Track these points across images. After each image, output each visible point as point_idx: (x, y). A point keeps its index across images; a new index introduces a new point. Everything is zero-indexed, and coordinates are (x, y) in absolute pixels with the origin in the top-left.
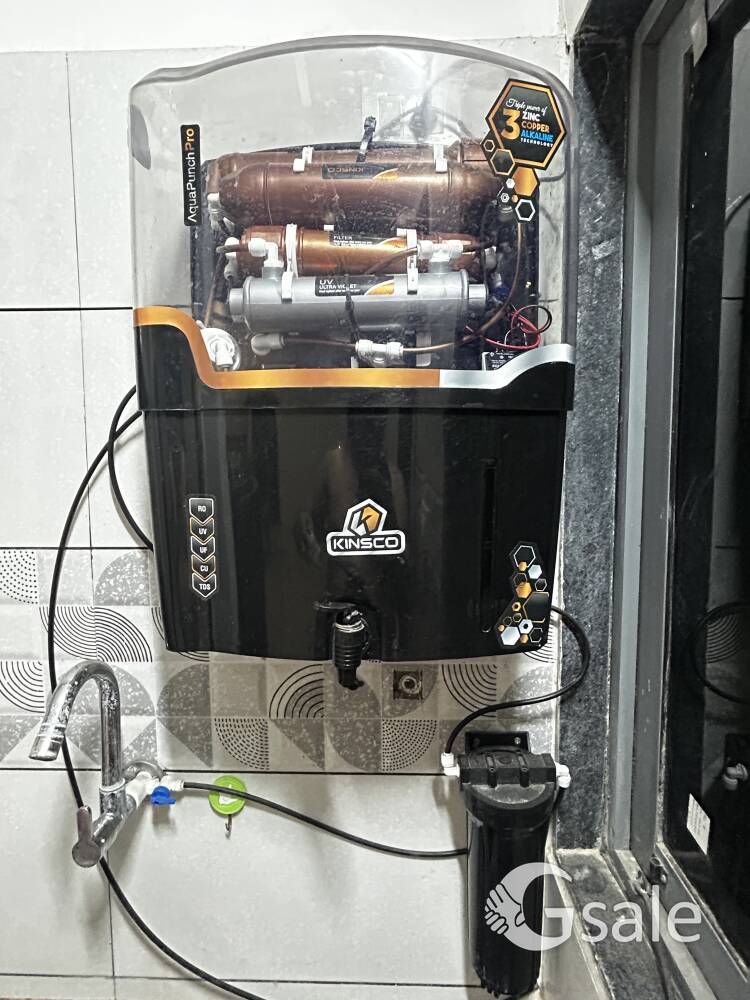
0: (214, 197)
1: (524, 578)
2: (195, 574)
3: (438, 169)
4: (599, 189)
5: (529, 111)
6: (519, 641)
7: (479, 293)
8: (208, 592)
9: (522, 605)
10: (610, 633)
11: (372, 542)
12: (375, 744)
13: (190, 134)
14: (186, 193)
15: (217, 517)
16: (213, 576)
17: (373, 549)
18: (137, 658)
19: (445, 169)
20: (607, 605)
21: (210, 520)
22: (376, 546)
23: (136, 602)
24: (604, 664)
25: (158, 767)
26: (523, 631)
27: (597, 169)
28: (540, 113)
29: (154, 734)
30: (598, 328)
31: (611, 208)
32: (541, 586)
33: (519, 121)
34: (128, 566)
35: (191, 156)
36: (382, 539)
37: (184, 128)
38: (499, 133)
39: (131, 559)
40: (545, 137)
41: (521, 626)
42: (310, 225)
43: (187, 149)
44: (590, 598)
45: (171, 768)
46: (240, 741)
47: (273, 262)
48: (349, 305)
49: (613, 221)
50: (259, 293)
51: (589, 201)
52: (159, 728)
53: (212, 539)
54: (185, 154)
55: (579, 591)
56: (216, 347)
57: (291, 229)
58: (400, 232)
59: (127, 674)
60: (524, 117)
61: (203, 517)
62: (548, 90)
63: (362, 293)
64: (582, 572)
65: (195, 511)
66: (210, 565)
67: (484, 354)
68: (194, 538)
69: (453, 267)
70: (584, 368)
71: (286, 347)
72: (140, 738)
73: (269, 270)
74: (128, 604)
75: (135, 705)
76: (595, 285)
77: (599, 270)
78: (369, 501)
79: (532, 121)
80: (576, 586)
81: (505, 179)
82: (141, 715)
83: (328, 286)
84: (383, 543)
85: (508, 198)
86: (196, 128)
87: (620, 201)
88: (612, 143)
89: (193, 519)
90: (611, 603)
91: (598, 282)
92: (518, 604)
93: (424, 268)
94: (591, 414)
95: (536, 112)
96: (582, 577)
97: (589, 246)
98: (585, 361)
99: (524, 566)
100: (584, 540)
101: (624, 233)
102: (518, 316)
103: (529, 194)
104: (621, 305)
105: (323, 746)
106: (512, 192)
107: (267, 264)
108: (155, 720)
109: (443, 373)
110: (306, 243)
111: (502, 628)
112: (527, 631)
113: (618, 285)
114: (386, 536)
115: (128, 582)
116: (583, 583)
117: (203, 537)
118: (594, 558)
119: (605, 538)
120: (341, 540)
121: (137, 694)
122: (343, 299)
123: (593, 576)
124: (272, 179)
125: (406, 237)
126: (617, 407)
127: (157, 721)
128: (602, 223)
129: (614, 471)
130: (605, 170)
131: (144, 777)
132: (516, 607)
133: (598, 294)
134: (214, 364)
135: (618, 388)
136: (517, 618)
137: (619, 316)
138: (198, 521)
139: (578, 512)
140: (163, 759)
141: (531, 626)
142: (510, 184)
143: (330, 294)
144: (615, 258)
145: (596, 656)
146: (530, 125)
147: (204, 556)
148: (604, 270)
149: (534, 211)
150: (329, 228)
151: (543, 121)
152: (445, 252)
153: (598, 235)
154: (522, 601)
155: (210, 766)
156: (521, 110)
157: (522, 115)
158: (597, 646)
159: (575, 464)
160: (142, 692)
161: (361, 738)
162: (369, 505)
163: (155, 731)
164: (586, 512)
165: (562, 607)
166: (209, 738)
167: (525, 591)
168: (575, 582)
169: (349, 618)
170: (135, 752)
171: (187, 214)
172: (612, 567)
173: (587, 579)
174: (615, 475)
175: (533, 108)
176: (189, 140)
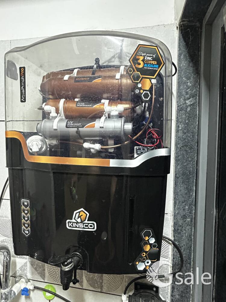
1: (147, 243)
2: (23, 227)
3: (116, 78)
4: (189, 78)
5: (147, 56)
6: (145, 268)
7: (129, 126)
8: (28, 234)
9: (146, 254)
10: (192, 251)
11: (83, 225)
13: (22, 70)
15: (30, 208)
16: (29, 228)
17: (84, 228)
20: (191, 240)
22: (85, 227)
24: (190, 264)
25: (27, 278)
26: (147, 264)
27: (188, 71)
28: (153, 57)
30: (188, 131)
31: (194, 86)
32: (154, 246)
33: (143, 60)
35: (23, 78)
36: (87, 224)
37: (20, 68)
38: (135, 66)
41: (146, 262)
43: (21, 75)
44: (184, 236)
45: (31, 279)
46: (54, 273)
48: (78, 132)
49: (195, 90)
51: (185, 83)
52: (29, 265)
53: (29, 215)
54: (21, 77)
55: (179, 233)
56: (33, 144)
57: (62, 101)
58: (103, 101)
61: (26, 206)
62: (156, 48)
64: (181, 226)
65: (23, 204)
66: (28, 224)
67: (135, 147)
68: (23, 214)
70: (182, 146)
71: (59, 144)
73: (52, 117)
77: (189, 109)
78: (82, 209)
79: (149, 60)
80: (179, 231)
81: (138, 83)
82: (23, 258)
83: (71, 124)
84: (87, 226)
85: (138, 91)
86: (24, 68)
87: (197, 83)
88: (194, 61)
89: (23, 207)
90: (193, 240)
91: (188, 114)
94: (185, 164)
95: (151, 57)
96: (181, 228)
97: (185, 100)
98: (183, 144)
99: (147, 238)
100: (182, 213)
101: (199, 95)
102: (152, 130)
103: (148, 89)
104: (197, 122)
106: (140, 89)
107: (51, 115)
108: (27, 261)
109: (111, 160)
111: (137, 263)
112: (149, 264)
113: (196, 115)
114: (89, 224)
116: (181, 230)
117: (26, 214)
118: (186, 221)
119: (190, 213)
120: (72, 223)
122: (76, 129)
123: (186, 228)
126: (196, 162)
128: (190, 91)
129: (195, 187)
130: (191, 71)
131: (22, 282)
132: (144, 254)
133: (188, 119)
135: (196, 154)
137: (197, 127)
138: (25, 208)
139: (179, 202)
140: (29, 276)
141: (150, 262)
142: (140, 86)
144: (195, 105)
146: (148, 62)
148: (191, 109)
149: (150, 96)
150: (77, 100)
151: (154, 59)
152: (116, 110)
153: (188, 96)
154: (146, 252)
155: (44, 280)
156: (144, 56)
157: (144, 58)
159: (178, 183)
161: (96, 278)
162: (82, 211)
163: (27, 265)
164: (183, 202)
165: (172, 239)
166: (44, 270)
167: (147, 248)
168: (178, 230)
169: (66, 263)
170: (20, 271)
172: (193, 225)
173: (183, 229)
174: (195, 189)
175: (149, 55)
176: (22, 72)
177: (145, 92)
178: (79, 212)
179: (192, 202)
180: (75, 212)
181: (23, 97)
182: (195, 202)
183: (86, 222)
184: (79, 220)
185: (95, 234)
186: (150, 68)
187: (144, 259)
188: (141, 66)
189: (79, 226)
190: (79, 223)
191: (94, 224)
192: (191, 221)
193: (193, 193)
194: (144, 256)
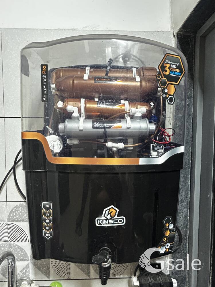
0: (53, 86)
1: (168, 229)
2: (44, 230)
3: (137, 81)
5: (173, 64)
6: (165, 251)
7: (153, 127)
9: (166, 238)
11: (113, 221)
13: (44, 68)
14: (43, 89)
15: (53, 210)
16: (51, 231)
17: (113, 223)
18: (23, 240)
19: (139, 81)
21: (50, 210)
22: (114, 223)
25: (30, 280)
26: (167, 247)
28: (177, 65)
29: (29, 267)
32: (173, 231)
33: (169, 68)
35: (44, 76)
36: (117, 220)
37: (42, 66)
38: (163, 73)
42: (89, 99)
43: (43, 73)
45: (35, 280)
46: (60, 269)
47: (76, 114)
50: (70, 125)
52: (31, 266)
53: (51, 217)
54: (42, 75)
56: (54, 145)
57: (83, 100)
58: (123, 102)
59: (19, 246)
60: (171, 67)
61: (47, 209)
62: (179, 57)
63: (110, 127)
65: (44, 207)
66: (50, 227)
67: (151, 145)
68: (44, 217)
69: (143, 117)
71: (80, 143)
72: (23, 269)
73: (74, 117)
74: (20, 221)
75: (22, 258)
78: (112, 206)
79: (174, 68)
81: (164, 89)
82: (24, 261)
83: (97, 124)
84: (117, 221)
85: (165, 96)
86: (47, 66)
89: (44, 210)
92: (165, 238)
93: (132, 117)
99: (167, 225)
103: (172, 94)
105: (90, 269)
106: (166, 94)
107: (74, 115)
108: (29, 263)
109: (140, 159)
110: (88, 105)
111: (160, 248)
114: (118, 219)
115: (21, 214)
117: (48, 217)
118: (183, 204)
119: (186, 197)
120: (101, 221)
121: (23, 254)
122: (103, 130)
123: (183, 210)
124: (76, 82)
125: (124, 104)
126: (191, 154)
127: (30, 263)
131: (25, 284)
132: (165, 239)
134: (52, 151)
135: (191, 148)
138: (46, 211)
140: (32, 277)
141: (169, 245)
142: (166, 91)
143: (98, 128)
146: (173, 70)
147: (48, 223)
149: (174, 100)
150: (96, 100)
151: (177, 68)
152: (140, 112)
154: (166, 237)
155: (49, 278)
156: (170, 64)
157: (170, 66)
160: (24, 253)
162: (112, 208)
166: (49, 268)
167: (168, 233)
169: (106, 260)
170: (21, 275)
171: (43, 97)
172: (189, 207)
173: (181, 212)
174: (190, 177)
175: (174, 63)
176: (44, 70)
177: (170, 96)
178: (109, 209)
179: (188, 188)
180: (105, 210)
181: (45, 96)
182: (190, 187)
183: (116, 217)
184: (109, 217)
185: (124, 228)
186: (175, 75)
187: (165, 243)
188: (167, 73)
189: (109, 222)
190: (109, 219)
191: (123, 219)
192: (187, 204)
193: (188, 181)
194: (165, 240)
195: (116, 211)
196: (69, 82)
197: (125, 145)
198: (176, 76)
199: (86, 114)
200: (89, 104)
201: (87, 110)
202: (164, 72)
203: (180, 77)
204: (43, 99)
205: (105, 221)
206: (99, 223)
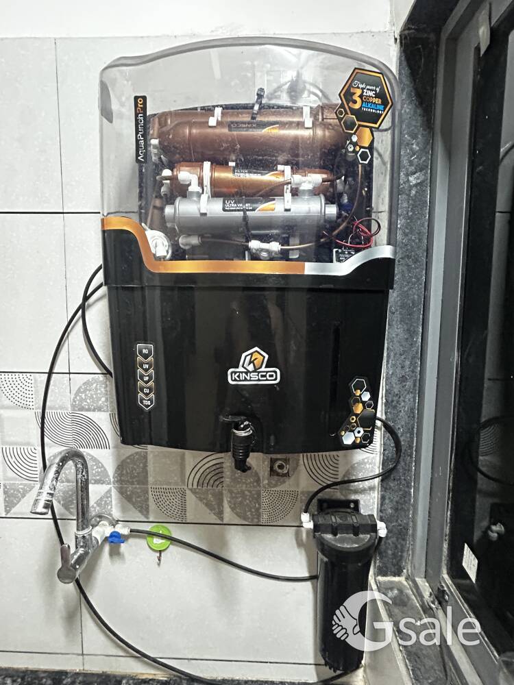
0: (155, 142)
1: (359, 400)
2: (141, 394)
3: (306, 126)
4: (414, 136)
5: (368, 89)
6: (354, 441)
7: (332, 210)
8: (149, 406)
9: (356, 418)
10: (415, 435)
11: (258, 375)
12: (257, 505)
13: (140, 102)
14: (137, 141)
15: (156, 357)
16: (152, 395)
17: (259, 380)
18: (99, 446)
19: (311, 126)
20: (414, 417)
21: (151, 359)
22: (260, 378)
23: (99, 409)
24: (411, 456)
25: (113, 518)
26: (357, 435)
27: (414, 123)
28: (376, 91)
29: (111, 497)
30: (412, 232)
31: (423, 150)
32: (369, 406)
33: (361, 96)
34: (95, 385)
35: (141, 116)
36: (265, 374)
37: (136, 98)
38: (348, 105)
39: (96, 381)
40: (378, 107)
41: (356, 432)
42: (219, 162)
43: (138, 112)
44: (403, 411)
45: (121, 519)
46: (168, 502)
47: (195, 187)
48: (245, 218)
49: (424, 158)
50: (185, 208)
51: (408, 144)
52: (114, 493)
53: (151, 371)
54: (136, 115)
55: (395, 407)
56: (156, 244)
57: (207, 165)
58: (280, 167)
59: (93, 457)
60: (365, 94)
61: (146, 356)
62: (380, 75)
63: (253, 210)
64: (397, 395)
65: (141, 352)
66: (150, 389)
67: (335, 250)
68: (140, 370)
69: (315, 192)
70: (402, 258)
71: (203, 244)
72: (101, 499)
73: (192, 193)
74: (94, 410)
75: (98, 478)
76: (410, 202)
77: (413, 192)
78: (256, 349)
79: (370, 96)
80: (393, 404)
81: (352, 134)
82: (102, 484)
83: (231, 205)
84: (265, 376)
85: (353, 148)
86: (144, 98)
87: (429, 144)
88: (424, 105)
89: (140, 358)
90: (416, 416)
91: (412, 200)
92: (354, 417)
93: (295, 193)
94: (406, 289)
95: (373, 90)
96: (397, 398)
97: (407, 175)
98: (402, 253)
99: (358, 393)
100: (399, 372)
101: (431, 167)
102: (358, 224)
103: (367, 146)
104: (428, 216)
105: (223, 507)
106: (355, 144)
107: (190, 189)
108: (111, 488)
109: (307, 264)
110: (216, 174)
111: (343, 433)
112: (360, 435)
113: (426, 201)
114: (267, 372)
115: (95, 396)
116: (398, 402)
118: (405, 385)
119: (413, 372)
120: (238, 374)
121: (100, 470)
122: (242, 213)
123: (405, 398)
124: (194, 131)
125: (283, 171)
126: (424, 285)
127: (113, 488)
128: (416, 160)
129: (421, 328)
130: (419, 124)
131: (103, 525)
132: (353, 419)
133: (412, 209)
134: (154, 255)
135: (424, 272)
136: (354, 427)
137: (426, 223)
138: (143, 360)
139: (395, 354)
140: (116, 513)
141: (362, 432)
142: (355, 139)
143: (232, 211)
144: (424, 184)
145: (405, 450)
146: (368, 99)
147: (147, 382)
148: (417, 192)
149: (370, 157)
150: (232, 164)
151: (377, 96)
152: (310, 182)
153: (413, 168)
154: (357, 415)
155: (148, 518)
156: (363, 89)
157: (363, 92)
158: (406, 444)
159: (394, 323)
160: (102, 469)
161: (248, 501)
162: (257, 351)
163: (111, 495)
164: (401, 355)
165: (384, 418)
166: (147, 500)
167: (359, 409)
168: (392, 401)
169: (242, 426)
170: (98, 508)
171: (138, 155)
172: (417, 392)
173: (400, 399)
174: (421, 330)
175: (371, 88)
176: (139, 106)
177: (362, 150)
178: (252, 354)
179: (417, 353)
180: (244, 355)
181: (142, 153)
182: (421, 351)
183: (263, 369)
184: (251, 368)
185: (278, 389)
188: (357, 106)
189: (251, 377)
190: (250, 372)
191: (275, 372)
192: (415, 385)
193: (418, 338)
194: (353, 421)
195: (264, 357)
196: (184, 133)
197: (282, 246)
198: (374, 111)
199: (213, 190)
200: (218, 171)
201: (214, 183)
202: (351, 104)
203: (382, 114)
204: (139, 158)
205: (244, 374)
206: (233, 379)
